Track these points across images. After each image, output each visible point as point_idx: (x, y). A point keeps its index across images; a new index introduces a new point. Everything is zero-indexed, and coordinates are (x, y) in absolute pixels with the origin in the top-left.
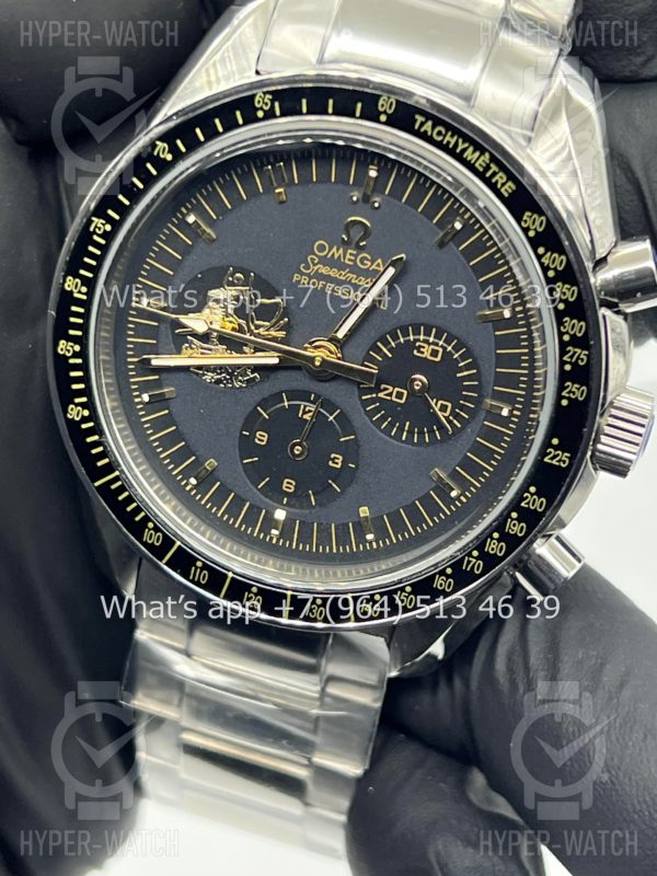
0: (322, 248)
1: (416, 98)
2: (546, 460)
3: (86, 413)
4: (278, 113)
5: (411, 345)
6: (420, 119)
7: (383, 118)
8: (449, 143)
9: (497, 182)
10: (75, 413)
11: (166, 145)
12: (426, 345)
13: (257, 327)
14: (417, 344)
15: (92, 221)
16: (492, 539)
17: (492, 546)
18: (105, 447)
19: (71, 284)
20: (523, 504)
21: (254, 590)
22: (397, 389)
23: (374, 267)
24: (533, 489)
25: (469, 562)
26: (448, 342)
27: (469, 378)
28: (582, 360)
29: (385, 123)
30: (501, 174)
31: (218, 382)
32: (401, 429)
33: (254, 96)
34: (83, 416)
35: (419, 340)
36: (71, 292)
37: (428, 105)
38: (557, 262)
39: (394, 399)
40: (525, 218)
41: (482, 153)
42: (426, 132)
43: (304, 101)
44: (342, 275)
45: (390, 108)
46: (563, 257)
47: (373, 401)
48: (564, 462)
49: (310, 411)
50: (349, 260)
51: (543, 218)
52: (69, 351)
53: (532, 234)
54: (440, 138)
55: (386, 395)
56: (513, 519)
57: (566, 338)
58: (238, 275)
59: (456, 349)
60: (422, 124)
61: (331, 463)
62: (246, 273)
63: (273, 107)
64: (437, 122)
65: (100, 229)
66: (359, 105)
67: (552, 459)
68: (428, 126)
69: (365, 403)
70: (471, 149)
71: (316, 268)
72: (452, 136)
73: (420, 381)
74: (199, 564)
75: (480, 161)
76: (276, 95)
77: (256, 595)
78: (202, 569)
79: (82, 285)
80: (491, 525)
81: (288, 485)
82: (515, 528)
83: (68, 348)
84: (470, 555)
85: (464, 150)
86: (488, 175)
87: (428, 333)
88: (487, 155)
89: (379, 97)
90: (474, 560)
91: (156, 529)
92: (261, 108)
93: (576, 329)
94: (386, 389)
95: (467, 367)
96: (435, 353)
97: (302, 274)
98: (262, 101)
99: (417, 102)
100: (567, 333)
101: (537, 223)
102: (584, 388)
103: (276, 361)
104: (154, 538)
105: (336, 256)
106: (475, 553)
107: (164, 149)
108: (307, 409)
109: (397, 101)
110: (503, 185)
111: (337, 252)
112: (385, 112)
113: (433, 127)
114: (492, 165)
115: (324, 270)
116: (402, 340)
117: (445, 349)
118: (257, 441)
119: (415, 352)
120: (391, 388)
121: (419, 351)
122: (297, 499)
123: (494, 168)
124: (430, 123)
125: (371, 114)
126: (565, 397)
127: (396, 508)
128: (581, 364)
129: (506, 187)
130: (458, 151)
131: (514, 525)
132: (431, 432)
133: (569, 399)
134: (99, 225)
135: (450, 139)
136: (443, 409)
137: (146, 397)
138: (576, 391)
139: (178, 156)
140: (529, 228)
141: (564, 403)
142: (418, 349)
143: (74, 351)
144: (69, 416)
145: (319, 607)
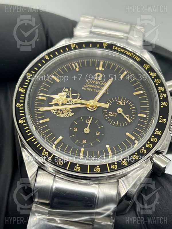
3: (24, 121)
4: (77, 48)
5: (116, 102)
6: (114, 47)
7: (105, 47)
8: (122, 51)
10: (21, 122)
11: (48, 56)
12: (121, 102)
14: (118, 102)
16: (148, 143)
17: (148, 145)
18: (30, 130)
19: (21, 89)
20: (155, 133)
21: (78, 165)
22: (113, 113)
24: (157, 129)
25: (142, 150)
26: (126, 100)
27: (133, 109)
28: (165, 96)
29: (105, 49)
30: (136, 57)
32: (116, 123)
33: (71, 44)
34: (23, 122)
36: (21, 91)
38: (154, 75)
39: (113, 116)
40: (144, 66)
43: (84, 45)
44: (96, 87)
45: (106, 45)
46: (155, 73)
47: (107, 117)
48: (165, 121)
51: (149, 65)
52: (20, 106)
54: (120, 50)
55: (111, 115)
56: (153, 138)
57: (160, 91)
58: (66, 89)
59: (129, 102)
60: (115, 48)
61: (96, 134)
62: (68, 88)
63: (76, 46)
66: (98, 45)
67: (161, 121)
68: (116, 48)
69: (105, 118)
70: (128, 52)
71: (88, 86)
73: (120, 109)
75: (131, 54)
76: (77, 44)
77: (78, 167)
79: (24, 89)
81: (84, 141)
82: (154, 140)
83: (19, 105)
87: (120, 99)
89: (103, 43)
90: (143, 150)
93: (162, 89)
94: (110, 113)
95: (133, 106)
96: (123, 103)
97: (84, 87)
98: (73, 46)
100: (160, 90)
101: (147, 67)
102: (167, 103)
106: (143, 148)
108: (88, 120)
109: (108, 43)
110: (137, 59)
113: (118, 48)
115: (90, 86)
116: (114, 101)
117: (126, 102)
118: (74, 130)
120: (112, 113)
123: (134, 56)
126: (162, 106)
127: (117, 145)
129: (138, 59)
130: (125, 53)
132: (125, 124)
136: (127, 117)
138: (164, 104)
139: (51, 58)
140: (145, 68)
141: (162, 107)
142: (118, 103)
143: (21, 106)
144: (19, 123)
145: (98, 168)
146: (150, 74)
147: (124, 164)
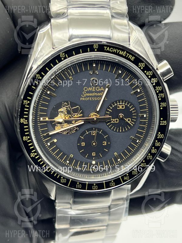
0: (86, 89)
1: (103, 42)
2: (161, 124)
3: (36, 154)
4: (67, 57)
5: (116, 107)
6: (105, 47)
8: (115, 51)
9: (130, 58)
10: (33, 155)
11: (39, 75)
12: (120, 106)
13: (74, 115)
15: (24, 102)
16: (153, 149)
17: (153, 151)
18: (44, 161)
19: (22, 121)
20: (158, 138)
21: (95, 184)
23: (101, 89)
24: (159, 133)
25: (148, 157)
26: (125, 103)
27: (133, 110)
28: (163, 96)
29: (97, 51)
30: (130, 55)
31: (68, 133)
32: (119, 129)
33: (60, 54)
35: (118, 105)
36: (23, 123)
37: (106, 43)
38: (150, 73)
39: (115, 122)
40: (139, 65)
41: (124, 52)
42: (108, 50)
43: (74, 52)
44: (93, 94)
45: (97, 47)
46: (151, 72)
47: (110, 124)
48: (165, 123)
49: (94, 133)
50: (94, 90)
51: (144, 63)
52: (26, 139)
53: (142, 68)
54: (112, 51)
55: (113, 122)
56: (156, 142)
57: (157, 92)
58: (65, 103)
59: (128, 104)
60: (106, 49)
61: (103, 144)
62: (67, 102)
63: (65, 56)
64: (110, 47)
65: (26, 103)
66: (89, 49)
69: (108, 126)
70: (121, 51)
71: (86, 95)
72: (115, 49)
73: (122, 115)
74: (78, 183)
75: (124, 54)
76: (66, 52)
77: (95, 186)
78: (79, 184)
79: (25, 120)
80: (151, 146)
81: (94, 154)
82: (158, 144)
84: (148, 155)
85: (119, 52)
86: (127, 56)
87: (119, 102)
88: (125, 51)
89: (93, 45)
91: (64, 178)
92: (63, 57)
93: (160, 88)
94: (112, 120)
95: (132, 108)
96: (123, 107)
97: (82, 97)
98: (62, 55)
99: (103, 43)
100: (157, 90)
101: (143, 65)
102: (165, 103)
103: (83, 122)
104: (64, 181)
105: (90, 90)
106: (149, 154)
107: (39, 76)
108: (93, 132)
109: (98, 45)
110: (131, 58)
111: (90, 89)
112: (96, 48)
113: (110, 49)
114: (127, 54)
115: (88, 95)
116: (113, 106)
117: (125, 105)
118: (82, 145)
119: (118, 108)
120: (114, 120)
121: (119, 108)
122: (97, 157)
123: (128, 54)
124: (108, 48)
125: (92, 50)
127: (123, 150)
128: (163, 97)
129: (132, 58)
130: (118, 53)
131: (157, 144)
132: (127, 127)
133: (162, 107)
134: (26, 102)
135: (115, 50)
136: (129, 120)
137: (49, 144)
138: (164, 104)
139: (43, 76)
140: (141, 67)
141: (161, 108)
142: (118, 107)
143: (28, 139)
144: (31, 156)
145: (113, 183)
146: (147, 74)
147: (134, 173)
